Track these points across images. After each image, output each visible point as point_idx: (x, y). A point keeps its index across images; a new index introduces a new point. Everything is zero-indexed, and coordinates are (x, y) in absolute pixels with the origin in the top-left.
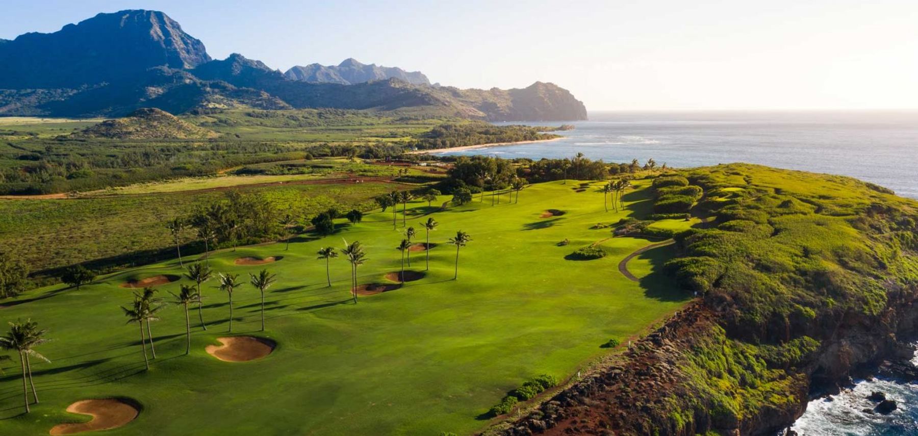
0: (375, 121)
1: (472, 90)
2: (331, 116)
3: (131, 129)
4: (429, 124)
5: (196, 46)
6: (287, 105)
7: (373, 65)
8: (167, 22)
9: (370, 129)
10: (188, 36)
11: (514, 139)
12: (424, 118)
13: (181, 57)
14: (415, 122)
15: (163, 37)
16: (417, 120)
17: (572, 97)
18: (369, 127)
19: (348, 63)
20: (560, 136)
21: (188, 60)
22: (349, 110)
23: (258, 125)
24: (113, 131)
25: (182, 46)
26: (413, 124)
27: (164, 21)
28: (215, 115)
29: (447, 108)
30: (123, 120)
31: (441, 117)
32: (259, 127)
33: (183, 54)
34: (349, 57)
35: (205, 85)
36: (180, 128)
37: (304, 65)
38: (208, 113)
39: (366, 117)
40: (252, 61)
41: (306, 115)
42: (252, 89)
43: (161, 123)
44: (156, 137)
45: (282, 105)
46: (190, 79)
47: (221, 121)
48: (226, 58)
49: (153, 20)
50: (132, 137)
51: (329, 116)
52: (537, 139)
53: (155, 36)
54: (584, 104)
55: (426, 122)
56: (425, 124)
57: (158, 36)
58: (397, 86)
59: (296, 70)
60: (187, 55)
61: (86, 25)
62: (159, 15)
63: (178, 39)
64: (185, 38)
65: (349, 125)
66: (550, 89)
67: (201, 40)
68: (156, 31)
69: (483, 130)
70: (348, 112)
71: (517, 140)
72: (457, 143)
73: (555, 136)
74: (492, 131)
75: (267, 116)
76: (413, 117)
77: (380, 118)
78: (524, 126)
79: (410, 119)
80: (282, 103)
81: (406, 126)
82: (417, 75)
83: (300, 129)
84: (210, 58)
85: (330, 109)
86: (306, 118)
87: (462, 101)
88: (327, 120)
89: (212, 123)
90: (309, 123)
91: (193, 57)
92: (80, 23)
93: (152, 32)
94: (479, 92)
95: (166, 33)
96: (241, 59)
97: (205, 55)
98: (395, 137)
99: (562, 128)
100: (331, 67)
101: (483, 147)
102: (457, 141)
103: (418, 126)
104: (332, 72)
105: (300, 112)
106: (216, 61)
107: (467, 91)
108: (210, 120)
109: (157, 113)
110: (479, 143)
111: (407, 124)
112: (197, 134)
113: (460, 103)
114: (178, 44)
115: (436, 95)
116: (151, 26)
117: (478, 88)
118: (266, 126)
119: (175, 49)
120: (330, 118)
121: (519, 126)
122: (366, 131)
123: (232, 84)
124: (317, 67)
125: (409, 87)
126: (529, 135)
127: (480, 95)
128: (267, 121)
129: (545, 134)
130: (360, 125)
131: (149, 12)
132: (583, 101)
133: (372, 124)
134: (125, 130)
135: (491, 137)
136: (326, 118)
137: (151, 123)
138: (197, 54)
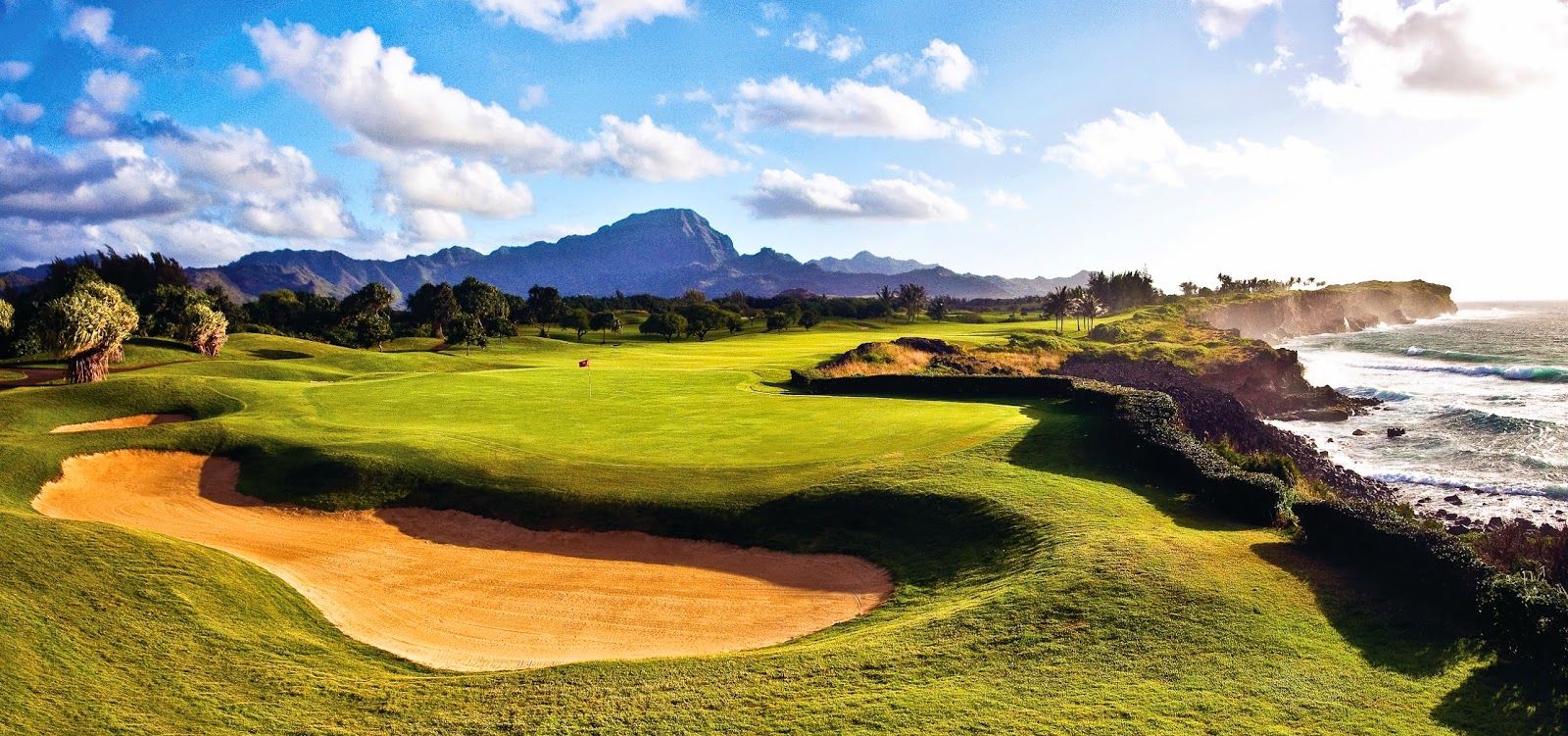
5: (724, 242)
8: (697, 220)
10: (717, 232)
13: (711, 251)
15: (693, 234)
19: (863, 256)
21: (718, 254)
25: (712, 241)
27: (694, 219)
33: (713, 249)
40: (782, 254)
48: (757, 252)
49: (683, 218)
53: (686, 233)
57: (689, 232)
60: (717, 250)
62: (689, 213)
63: (707, 235)
64: (715, 235)
67: (730, 237)
68: (687, 229)
84: (738, 253)
91: (721, 251)
92: (614, 224)
93: (683, 229)
95: (696, 229)
96: (772, 253)
97: (733, 251)
100: (845, 260)
106: (745, 256)
114: (709, 240)
116: (682, 223)
119: (706, 244)
131: (679, 211)
138: (726, 249)
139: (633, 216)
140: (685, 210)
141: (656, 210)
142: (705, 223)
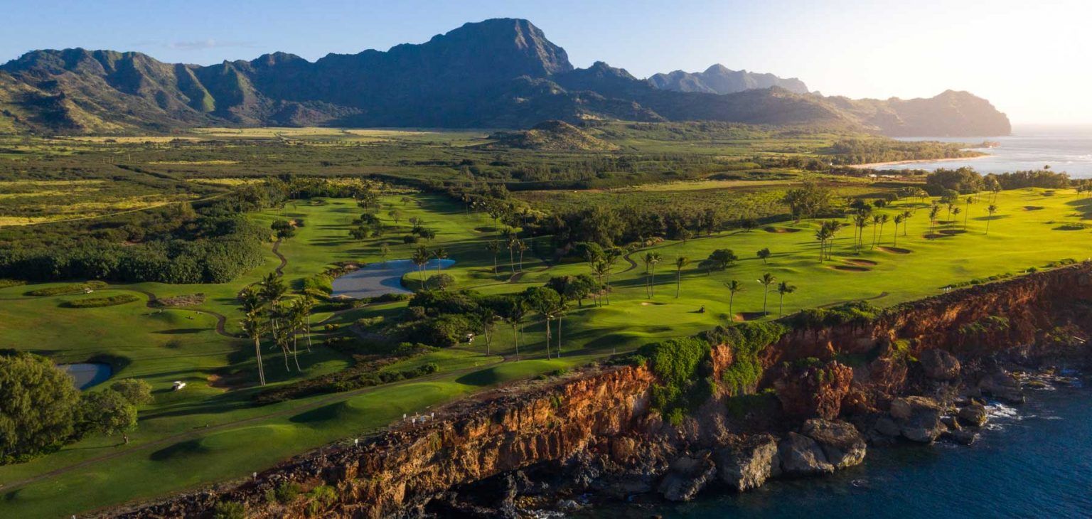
0: (762, 135)
1: (865, 100)
2: (715, 130)
3: (541, 141)
4: (822, 139)
5: (558, 55)
6: (660, 117)
7: (744, 71)
8: (532, 30)
9: (759, 143)
10: (552, 44)
11: (934, 156)
12: (815, 132)
13: (544, 66)
14: (805, 136)
15: (527, 46)
16: (809, 134)
17: (993, 107)
18: (758, 141)
19: (715, 69)
20: (986, 154)
21: (550, 69)
22: (734, 124)
23: (645, 138)
24: (525, 143)
25: (546, 54)
26: (804, 138)
27: (529, 29)
28: (601, 127)
29: (839, 120)
30: (533, 132)
31: (835, 131)
32: (646, 140)
33: (546, 63)
34: (716, 63)
35: (574, 96)
36: (584, 139)
37: (666, 72)
38: (594, 125)
39: (752, 131)
40: (616, 69)
41: (689, 128)
42: (623, 100)
43: (566, 135)
44: (564, 148)
45: (655, 117)
46: (557, 89)
47: (610, 133)
48: (590, 66)
49: (518, 28)
50: (543, 148)
51: (711, 129)
52: (960, 156)
53: (519, 45)
54: (1007, 116)
55: (819, 136)
56: (817, 138)
57: (522, 44)
58: (779, 96)
59: (658, 77)
60: (550, 64)
61: (453, 34)
62: (524, 23)
63: (541, 47)
64: (549, 46)
65: (735, 139)
66: (964, 97)
67: (565, 48)
68: (520, 39)
69: (898, 146)
70: (732, 126)
71: (937, 157)
72: (873, 159)
73: (979, 154)
74: (907, 147)
75: (650, 128)
76: (804, 131)
77: (766, 131)
78: (938, 142)
79: (801, 133)
80: (656, 116)
81: (797, 140)
82: (794, 81)
83: (686, 142)
84: (572, 66)
85: (713, 121)
86: (690, 131)
87: (854, 113)
88: (712, 133)
89: (601, 135)
90: (694, 136)
91: (555, 65)
92: (448, 33)
93: (517, 41)
94: (875, 102)
95: (529, 40)
96: (605, 67)
97: (568, 64)
98: (794, 152)
99: (984, 145)
100: (696, 74)
101: (900, 164)
102: (873, 156)
103: (809, 141)
104: (696, 80)
105: (682, 125)
106: (579, 70)
107: (861, 101)
108: (599, 132)
109: (561, 125)
110: (895, 160)
111: (798, 138)
112: (599, 145)
113: (852, 115)
114: (542, 53)
115: (825, 105)
116: (516, 34)
117: (873, 98)
118: (652, 138)
119: (539, 58)
120: (714, 131)
121: (932, 142)
122: (755, 145)
123: (601, 94)
124: (679, 75)
125: (791, 97)
126: (951, 152)
127: (876, 106)
128: (652, 134)
129: (968, 151)
130: (747, 139)
131: (514, 21)
132: (1005, 112)
133: (760, 138)
134: (535, 141)
135: (909, 153)
136: (710, 131)
137: (558, 135)
138: (559, 63)
139: (468, 26)
140: (520, 20)
141: (491, 20)
142: (539, 33)
